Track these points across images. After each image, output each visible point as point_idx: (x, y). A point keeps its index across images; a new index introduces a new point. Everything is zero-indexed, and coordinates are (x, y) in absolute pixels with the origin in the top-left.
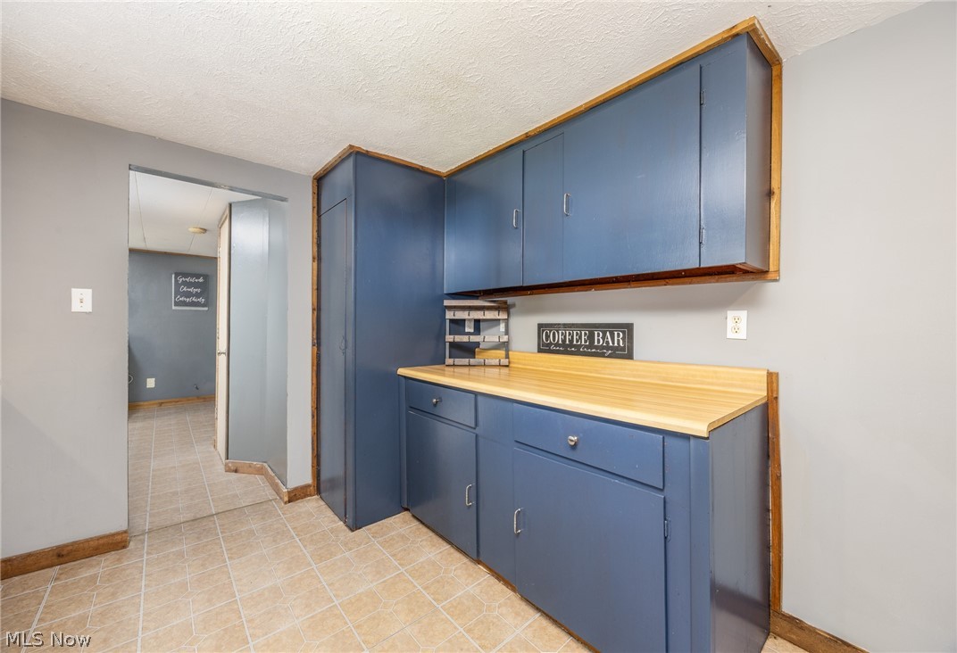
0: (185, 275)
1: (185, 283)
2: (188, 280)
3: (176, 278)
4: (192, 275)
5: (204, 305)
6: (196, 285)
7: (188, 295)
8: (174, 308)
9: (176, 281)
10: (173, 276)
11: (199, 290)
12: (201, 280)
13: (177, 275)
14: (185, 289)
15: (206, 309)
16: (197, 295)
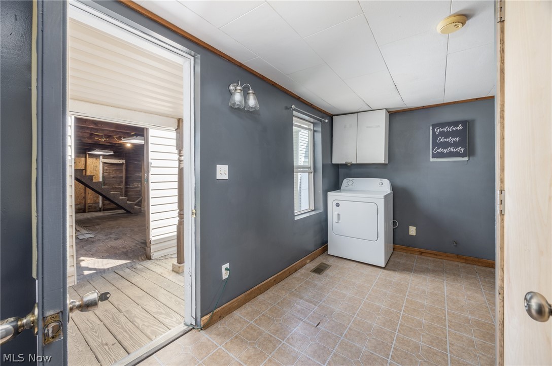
0: (442, 125)
1: (442, 134)
2: (445, 130)
3: (433, 130)
4: (449, 124)
5: (463, 155)
6: (453, 134)
7: (446, 145)
8: (432, 160)
9: (434, 133)
10: (431, 128)
11: (457, 139)
12: (460, 128)
13: (434, 126)
14: (442, 140)
15: (466, 159)
16: (456, 145)
